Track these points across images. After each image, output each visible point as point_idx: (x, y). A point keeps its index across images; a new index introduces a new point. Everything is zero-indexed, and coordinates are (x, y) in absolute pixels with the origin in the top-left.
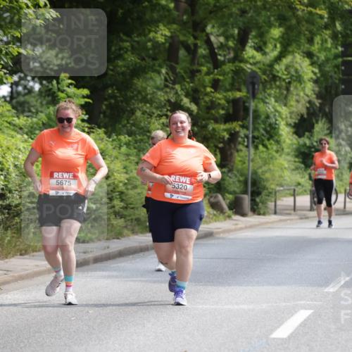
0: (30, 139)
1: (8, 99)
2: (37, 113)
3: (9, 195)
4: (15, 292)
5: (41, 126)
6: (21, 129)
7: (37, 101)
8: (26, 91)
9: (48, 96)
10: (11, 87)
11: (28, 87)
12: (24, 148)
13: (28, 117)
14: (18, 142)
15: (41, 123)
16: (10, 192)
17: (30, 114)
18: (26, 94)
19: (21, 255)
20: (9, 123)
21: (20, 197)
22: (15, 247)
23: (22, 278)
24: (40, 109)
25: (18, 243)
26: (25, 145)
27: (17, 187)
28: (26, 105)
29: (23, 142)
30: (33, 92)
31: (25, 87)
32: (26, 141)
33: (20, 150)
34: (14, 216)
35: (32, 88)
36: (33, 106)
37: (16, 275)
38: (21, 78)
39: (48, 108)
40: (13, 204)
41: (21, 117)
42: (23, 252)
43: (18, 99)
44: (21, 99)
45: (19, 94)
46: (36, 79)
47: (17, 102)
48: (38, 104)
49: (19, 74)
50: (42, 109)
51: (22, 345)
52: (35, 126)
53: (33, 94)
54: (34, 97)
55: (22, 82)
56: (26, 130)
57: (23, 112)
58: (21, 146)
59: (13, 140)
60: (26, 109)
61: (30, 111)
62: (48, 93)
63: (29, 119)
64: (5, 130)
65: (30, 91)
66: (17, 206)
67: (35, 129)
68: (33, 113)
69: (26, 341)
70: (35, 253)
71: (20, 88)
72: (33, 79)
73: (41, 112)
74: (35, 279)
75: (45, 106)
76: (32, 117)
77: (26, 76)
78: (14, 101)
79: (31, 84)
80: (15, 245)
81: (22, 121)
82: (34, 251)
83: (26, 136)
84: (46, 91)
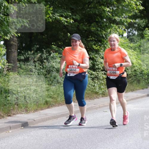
0: (134, 51)
1: (127, 37)
2: (137, 42)
3: (127, 71)
4: (130, 104)
5: (138, 46)
6: (131, 48)
7: (136, 38)
8: (133, 35)
9: (140, 36)
10: (128, 33)
11: (133, 33)
12: (132, 54)
13: (134, 43)
14: (130, 52)
15: (138, 45)
16: (128, 69)
17: (134, 42)
18: (132, 36)
19: (132, 91)
20: (127, 46)
21: (131, 71)
22: (129, 89)
23: (132, 99)
24: (138, 41)
25: (131, 87)
26: (133, 53)
27: (130, 68)
28: (133, 40)
29: (132, 52)
30: (135, 35)
31: (132, 33)
32: (133, 52)
33: (131, 55)
34: (129, 78)
35: (135, 33)
36: (135, 40)
37: (130, 98)
38: (131, 30)
39: (141, 40)
40: (129, 74)
41: (132, 44)
42: (133, 90)
43: (130, 38)
44: (131, 37)
45: (130, 36)
46: (136, 30)
47: (130, 39)
48: (137, 39)
49: (130, 29)
50: (139, 41)
51: (133, 122)
52: (136, 46)
53: (135, 36)
54: (136, 37)
55: (131, 31)
56: (133, 48)
57: (132, 42)
58: (131, 53)
59: (128, 52)
60: (133, 41)
61: (134, 41)
62: (140, 35)
63: (134, 44)
64: (126, 48)
65: (134, 35)
66: (130, 74)
67: (136, 48)
68: (135, 42)
69: (134, 121)
70: (137, 91)
71: (131, 34)
72: (135, 30)
73: (138, 42)
74: (137, 100)
75: (139, 40)
76: (135, 44)
77: (133, 29)
78: (129, 38)
79: (134, 32)
80: (130, 88)
81: (132, 45)
82: (136, 90)
83: (133, 50)
84: (140, 34)
